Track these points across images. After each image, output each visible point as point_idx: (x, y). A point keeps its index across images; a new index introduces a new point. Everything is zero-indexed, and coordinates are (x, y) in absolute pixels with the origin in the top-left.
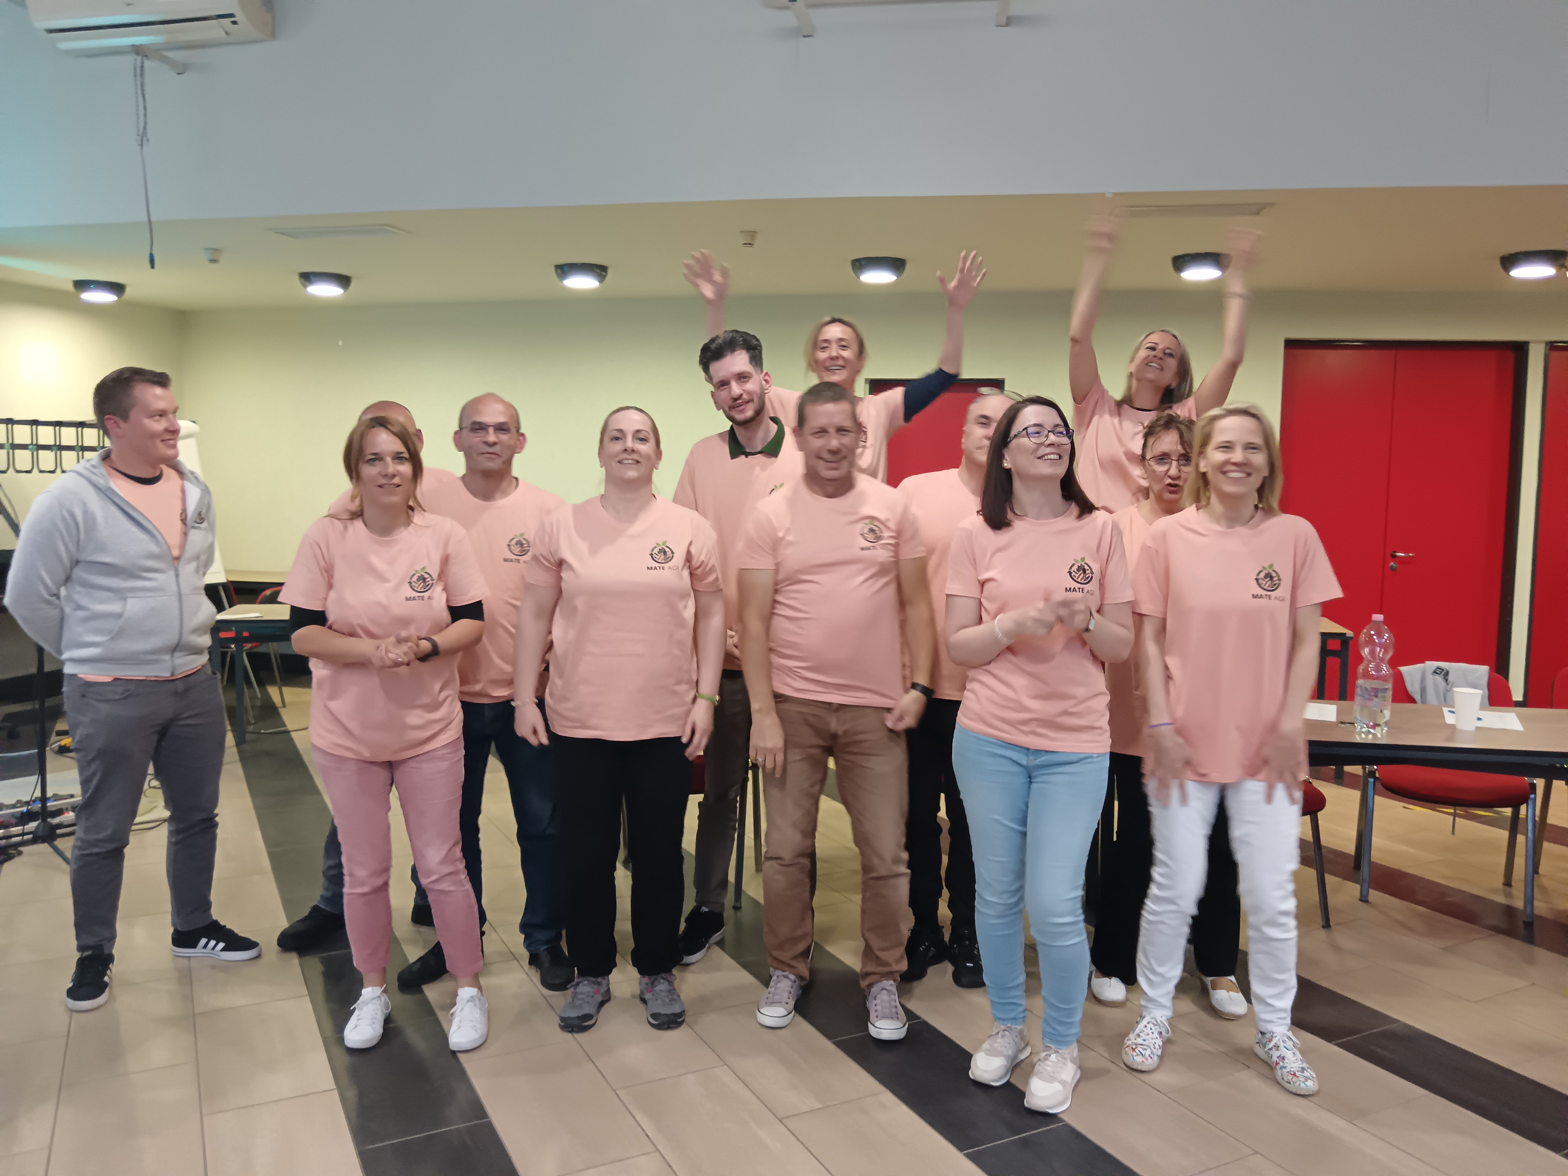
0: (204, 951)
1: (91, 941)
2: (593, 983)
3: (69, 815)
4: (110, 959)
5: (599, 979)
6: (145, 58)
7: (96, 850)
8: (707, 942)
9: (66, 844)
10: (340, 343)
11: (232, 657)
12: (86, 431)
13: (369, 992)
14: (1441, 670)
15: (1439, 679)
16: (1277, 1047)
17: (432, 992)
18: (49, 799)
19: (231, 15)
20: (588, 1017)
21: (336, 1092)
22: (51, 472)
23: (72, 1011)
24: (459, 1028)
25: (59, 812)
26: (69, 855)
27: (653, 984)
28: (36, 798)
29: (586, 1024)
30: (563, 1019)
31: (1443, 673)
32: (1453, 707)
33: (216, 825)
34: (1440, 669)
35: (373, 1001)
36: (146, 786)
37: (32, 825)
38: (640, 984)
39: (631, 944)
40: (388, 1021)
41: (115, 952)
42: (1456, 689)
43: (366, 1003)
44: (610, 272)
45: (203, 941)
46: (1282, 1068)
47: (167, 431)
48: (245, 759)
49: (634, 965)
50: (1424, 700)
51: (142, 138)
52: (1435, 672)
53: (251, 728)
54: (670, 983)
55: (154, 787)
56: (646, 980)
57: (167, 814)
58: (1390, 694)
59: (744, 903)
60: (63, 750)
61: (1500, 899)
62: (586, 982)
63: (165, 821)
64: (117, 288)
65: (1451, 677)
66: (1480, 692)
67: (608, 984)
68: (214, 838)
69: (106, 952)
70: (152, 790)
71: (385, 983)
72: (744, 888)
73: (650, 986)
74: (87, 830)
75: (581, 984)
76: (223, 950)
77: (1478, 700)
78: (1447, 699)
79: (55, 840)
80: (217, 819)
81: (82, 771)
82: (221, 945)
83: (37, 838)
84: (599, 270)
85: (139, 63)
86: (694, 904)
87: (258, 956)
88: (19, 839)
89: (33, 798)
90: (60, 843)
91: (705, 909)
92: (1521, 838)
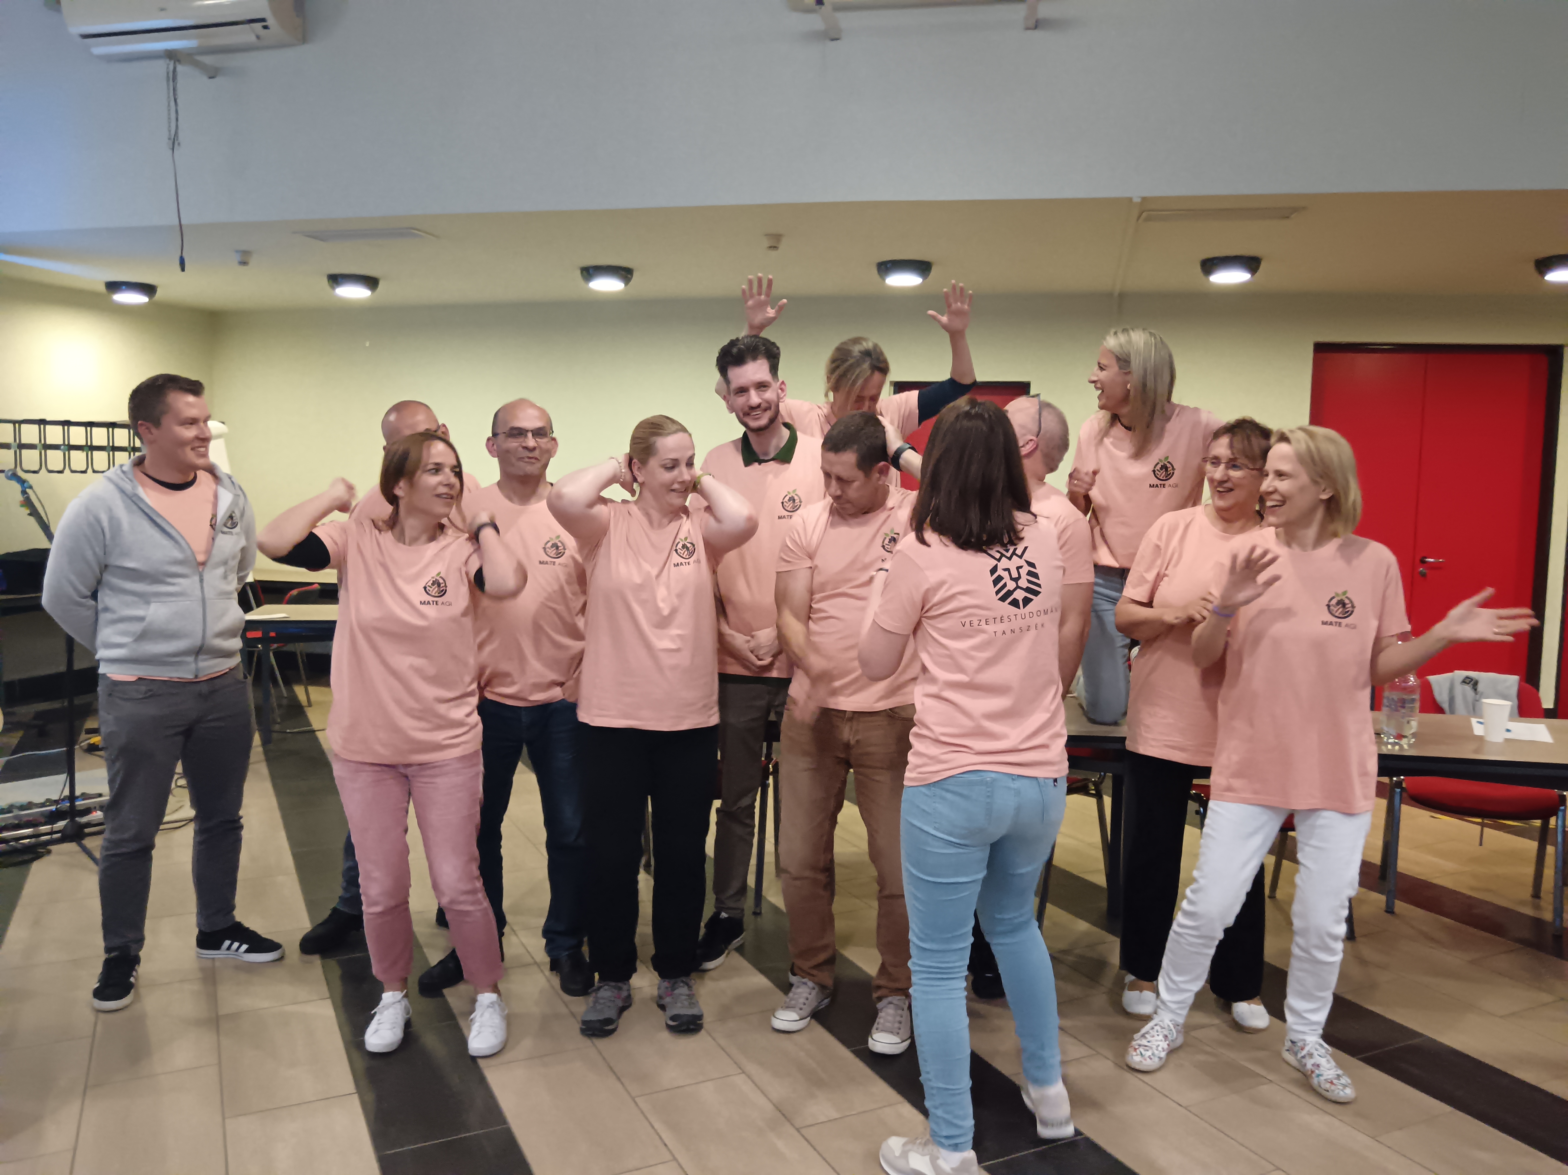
0: (228, 952)
1: (117, 942)
2: (615, 987)
3: (97, 814)
4: (136, 960)
5: (620, 984)
6: (177, 63)
7: (124, 850)
8: (726, 948)
9: (95, 844)
10: (367, 344)
11: (259, 658)
12: (117, 431)
13: (388, 997)
14: (1470, 680)
15: (1468, 688)
16: (1311, 1055)
17: (453, 996)
18: (78, 797)
19: (263, 20)
20: (609, 1021)
21: (356, 1096)
22: (82, 472)
23: (99, 1011)
24: (479, 1033)
25: (87, 811)
26: (97, 855)
27: (673, 988)
28: (65, 797)
29: (607, 1028)
30: (584, 1022)
31: (1472, 682)
32: (1481, 718)
33: (241, 827)
34: (1469, 678)
35: (394, 1005)
36: (173, 785)
37: (61, 824)
38: (659, 989)
39: (652, 951)
40: (408, 1025)
41: (142, 954)
42: (1484, 700)
43: (386, 1007)
44: (635, 274)
45: (227, 943)
46: (1318, 1076)
47: (197, 438)
48: (271, 759)
49: (655, 970)
50: (1452, 712)
51: (174, 142)
52: (1464, 682)
53: (277, 727)
54: (690, 987)
55: (180, 787)
56: (666, 984)
57: (192, 813)
58: (1417, 705)
59: (764, 908)
60: (92, 749)
61: (1528, 911)
62: (606, 987)
63: (191, 820)
64: (149, 289)
65: (1480, 687)
66: (1509, 703)
67: (629, 990)
68: (238, 840)
69: (133, 953)
70: (179, 789)
71: (405, 989)
72: (764, 893)
73: (670, 989)
74: (114, 831)
75: (602, 990)
76: (247, 951)
77: (1507, 712)
78: (1475, 709)
79: (83, 839)
80: (242, 820)
81: (109, 769)
82: (245, 947)
83: (66, 837)
84: (625, 273)
85: (171, 68)
86: (714, 910)
87: (281, 958)
88: (48, 837)
89: (62, 797)
90: (89, 842)
91: (724, 915)
92: (1550, 849)
